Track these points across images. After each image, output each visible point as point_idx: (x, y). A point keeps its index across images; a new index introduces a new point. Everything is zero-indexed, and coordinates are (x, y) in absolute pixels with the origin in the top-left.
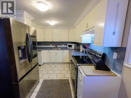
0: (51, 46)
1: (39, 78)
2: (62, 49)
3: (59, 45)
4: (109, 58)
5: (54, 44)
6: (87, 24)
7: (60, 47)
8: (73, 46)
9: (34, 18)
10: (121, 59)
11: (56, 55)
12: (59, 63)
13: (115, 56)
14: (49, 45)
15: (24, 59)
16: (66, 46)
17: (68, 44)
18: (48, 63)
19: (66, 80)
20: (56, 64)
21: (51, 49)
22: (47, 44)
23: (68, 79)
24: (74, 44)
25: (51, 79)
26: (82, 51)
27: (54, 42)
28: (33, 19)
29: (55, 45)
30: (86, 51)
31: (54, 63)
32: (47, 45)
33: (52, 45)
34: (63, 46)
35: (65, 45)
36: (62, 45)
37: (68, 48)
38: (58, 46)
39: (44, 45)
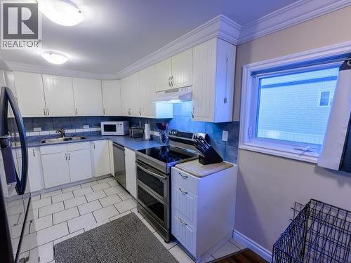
0: (38, 132)
2: (83, 137)
3: (72, 127)
4: (215, 141)
7: (74, 135)
8: (120, 128)
10: (234, 140)
11: (68, 158)
12: (80, 183)
13: (225, 136)
17: (103, 124)
18: (37, 194)
20: (71, 189)
21: (43, 142)
23: (129, 212)
24: (122, 123)
25: (82, 232)
26: (150, 137)
27: (52, 119)
29: (56, 129)
31: (61, 188)
33: (44, 130)
34: (86, 129)
35: (91, 127)
36: (82, 126)
37: (103, 133)
38: (66, 131)
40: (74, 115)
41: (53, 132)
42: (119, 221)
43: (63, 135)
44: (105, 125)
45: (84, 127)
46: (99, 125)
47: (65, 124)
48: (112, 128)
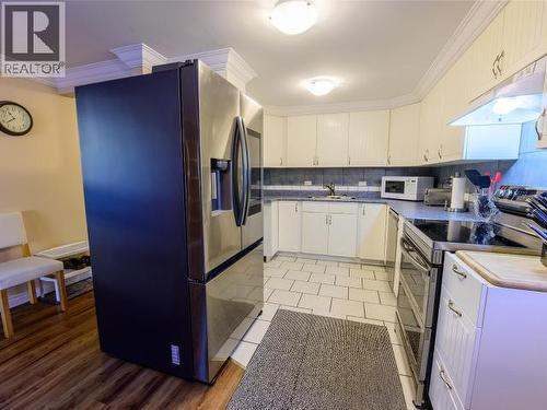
0: (308, 187)
1: (261, 302)
2: (357, 197)
3: (344, 183)
5: (320, 177)
6: (498, 59)
7: (345, 193)
8: (412, 187)
9: (256, 75)
11: (328, 222)
12: (338, 260)
14: (302, 183)
15: (222, 209)
16: (374, 189)
17: (385, 179)
18: (294, 255)
19: (374, 327)
20: (326, 263)
21: (310, 197)
22: (292, 177)
23: (381, 324)
24: (416, 178)
25: (308, 312)
26: (461, 206)
27: (323, 170)
28: (251, 78)
29: (325, 184)
30: (484, 201)
31: (316, 258)
32: (291, 183)
33: (314, 184)
34: (362, 187)
35: (369, 184)
36: (355, 183)
37: (385, 195)
38: (337, 188)
39: (282, 184)
40: (345, 165)
41: (321, 188)
42: (357, 326)
43: (332, 192)
44: (387, 182)
45: (360, 183)
46: (379, 183)
47: (336, 177)
48: (399, 187)
